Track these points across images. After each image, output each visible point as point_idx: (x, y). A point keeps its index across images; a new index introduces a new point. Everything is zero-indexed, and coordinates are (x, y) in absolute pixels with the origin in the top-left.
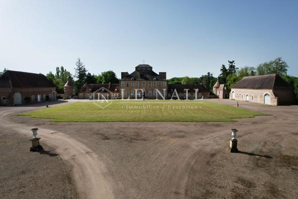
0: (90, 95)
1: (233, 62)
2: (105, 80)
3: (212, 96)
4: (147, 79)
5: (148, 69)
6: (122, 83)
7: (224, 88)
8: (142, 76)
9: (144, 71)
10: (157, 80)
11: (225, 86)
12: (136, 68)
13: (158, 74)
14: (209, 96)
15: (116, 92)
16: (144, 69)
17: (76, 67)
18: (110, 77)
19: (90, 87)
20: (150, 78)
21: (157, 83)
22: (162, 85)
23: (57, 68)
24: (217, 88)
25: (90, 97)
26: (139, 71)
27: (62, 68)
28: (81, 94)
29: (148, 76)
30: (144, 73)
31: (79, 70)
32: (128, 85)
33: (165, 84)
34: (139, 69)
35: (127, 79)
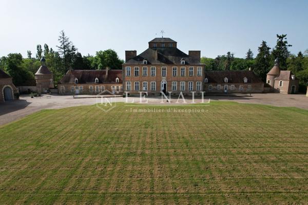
0: (77, 88)
1: (285, 36)
2: (102, 63)
3: (266, 89)
4: (168, 62)
5: (170, 46)
6: (128, 69)
7: (290, 78)
8: (160, 58)
9: (162, 49)
10: (187, 64)
11: (291, 74)
12: (150, 43)
13: (188, 54)
14: (262, 88)
15: (118, 83)
16: (164, 45)
17: (60, 44)
18: (109, 58)
19: (76, 75)
20: (174, 62)
21: (187, 70)
22: (195, 72)
23: (39, 47)
24: (276, 76)
25: (77, 91)
26: (155, 49)
27: (46, 47)
28: (62, 87)
29: (170, 58)
30: (163, 53)
31: (64, 48)
32: (137, 74)
33: (200, 71)
34: (155, 45)
35: (136, 63)
